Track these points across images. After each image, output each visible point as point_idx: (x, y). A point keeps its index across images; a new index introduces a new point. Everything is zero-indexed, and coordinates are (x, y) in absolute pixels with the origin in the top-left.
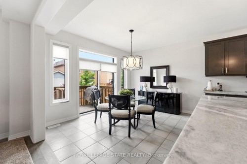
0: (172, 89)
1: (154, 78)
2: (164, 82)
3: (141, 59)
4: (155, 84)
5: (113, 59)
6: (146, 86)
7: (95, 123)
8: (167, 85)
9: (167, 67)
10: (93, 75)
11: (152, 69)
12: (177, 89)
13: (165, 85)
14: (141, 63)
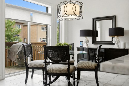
0: (119, 44)
1: (97, 31)
2: (110, 35)
3: (82, 6)
4: (98, 39)
5: (47, 8)
6: (88, 41)
7: (26, 83)
8: (112, 39)
9: (113, 18)
10: (18, 31)
11: (94, 20)
12: (125, 44)
13: (111, 40)
14: (81, 11)
